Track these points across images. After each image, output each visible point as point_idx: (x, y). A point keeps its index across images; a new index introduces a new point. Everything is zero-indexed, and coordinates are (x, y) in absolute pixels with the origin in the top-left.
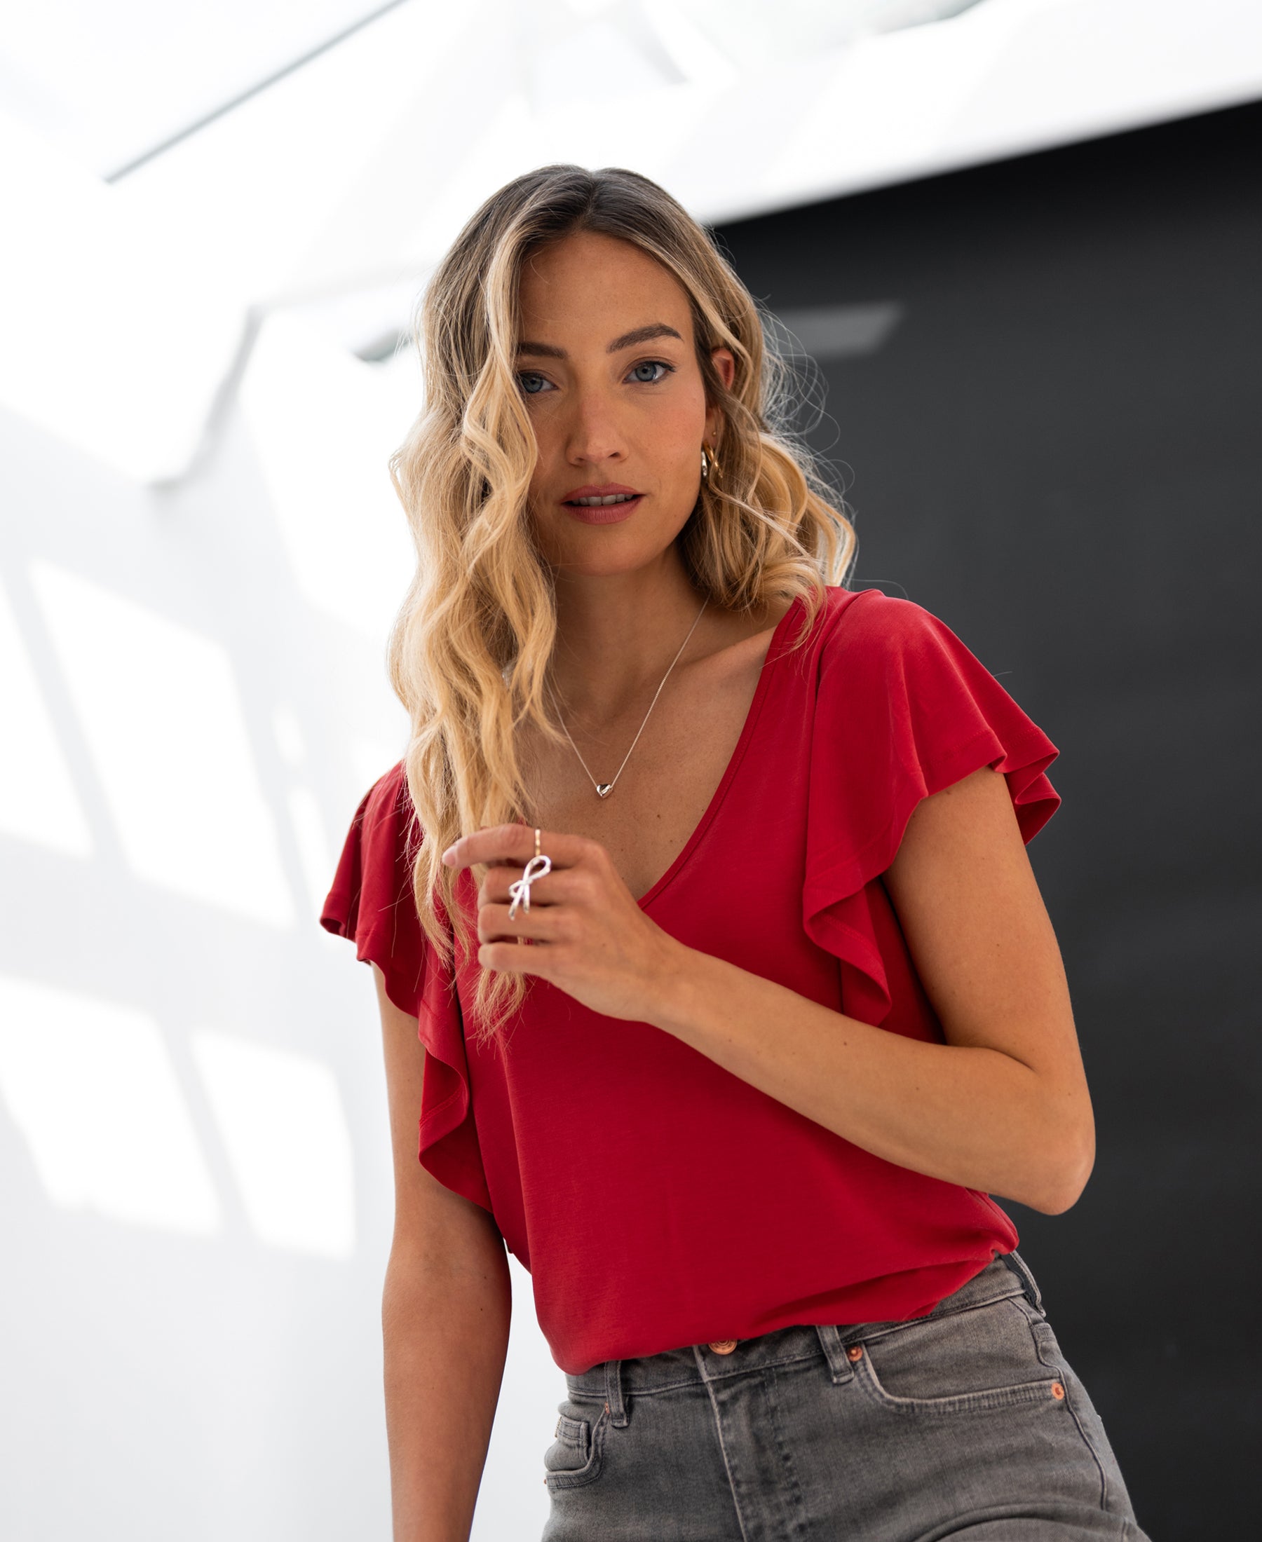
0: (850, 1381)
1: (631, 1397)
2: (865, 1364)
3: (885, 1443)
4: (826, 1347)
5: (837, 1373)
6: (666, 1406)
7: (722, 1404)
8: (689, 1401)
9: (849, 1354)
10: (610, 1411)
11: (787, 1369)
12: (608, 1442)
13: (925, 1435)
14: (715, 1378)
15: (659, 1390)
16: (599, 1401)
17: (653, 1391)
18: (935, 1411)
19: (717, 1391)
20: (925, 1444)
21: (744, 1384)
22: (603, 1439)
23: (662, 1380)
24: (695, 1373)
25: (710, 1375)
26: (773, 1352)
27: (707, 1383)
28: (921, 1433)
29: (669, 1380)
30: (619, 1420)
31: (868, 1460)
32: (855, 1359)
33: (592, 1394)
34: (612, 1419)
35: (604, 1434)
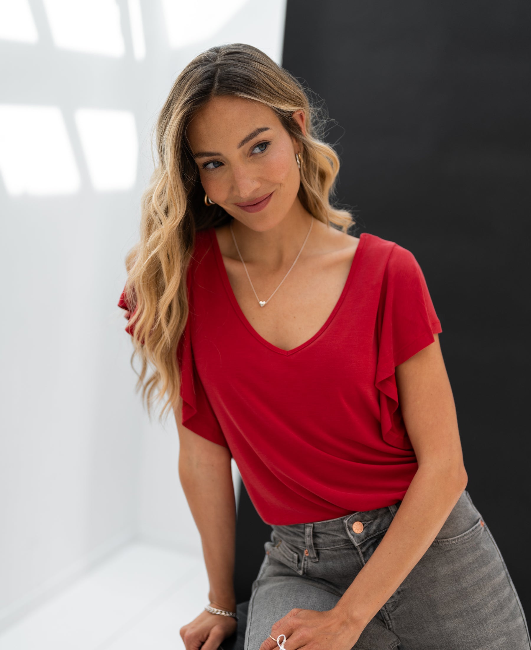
1: (319, 550)
3: (430, 559)
6: (335, 553)
10: (310, 556)
12: (310, 568)
13: (446, 554)
14: (360, 544)
15: (331, 548)
17: (328, 548)
18: (448, 543)
19: (361, 548)
20: (446, 558)
21: (370, 543)
22: (307, 566)
23: (332, 544)
25: (358, 543)
28: (444, 553)
29: (335, 544)
30: (314, 559)
31: (424, 566)
34: (311, 558)
35: (307, 564)
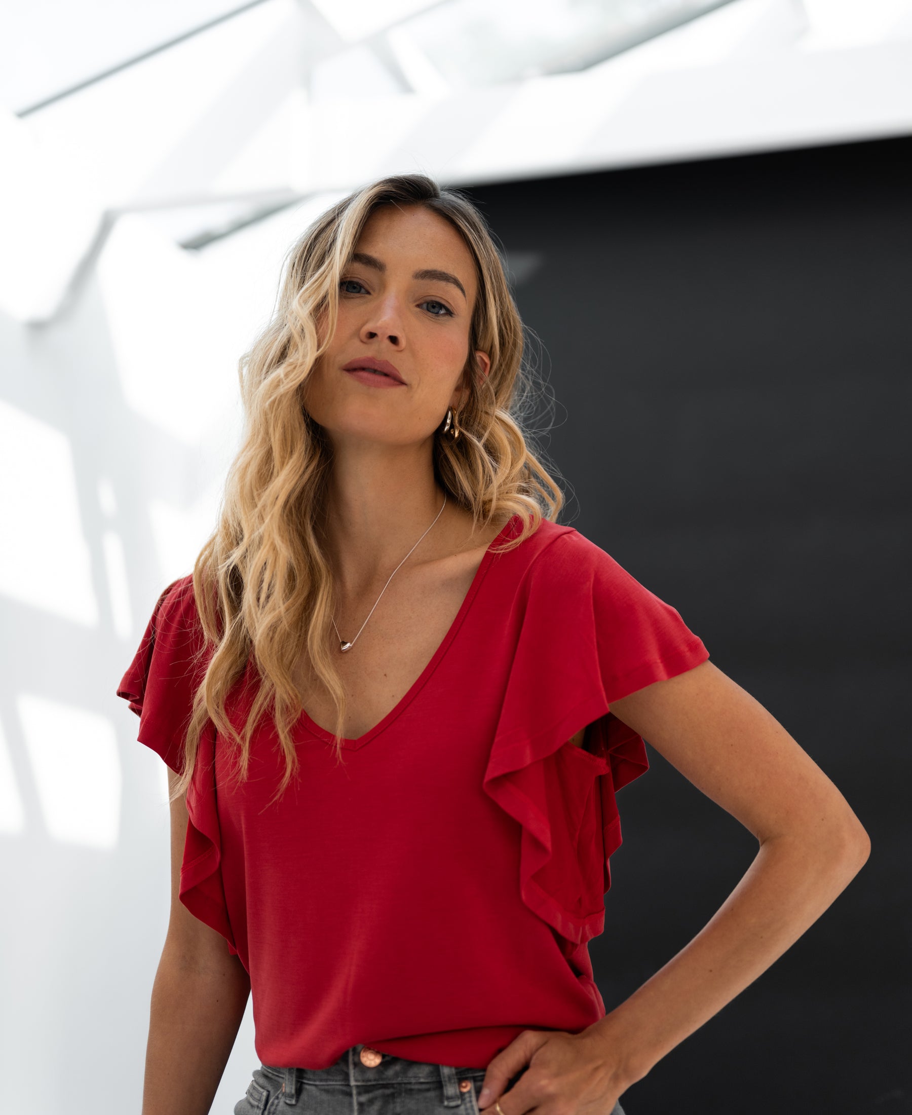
0: (457, 1106)
1: (302, 1083)
2: (470, 1097)
4: (444, 1077)
5: (449, 1098)
6: (325, 1097)
7: (361, 1105)
8: (340, 1097)
9: (460, 1086)
10: (285, 1090)
11: (413, 1087)
12: (278, 1112)
14: (359, 1084)
15: (322, 1083)
16: (280, 1080)
17: (317, 1083)
19: (359, 1094)
21: (379, 1092)
22: (275, 1109)
23: (324, 1076)
24: (346, 1077)
25: (356, 1081)
26: (405, 1072)
27: (353, 1086)
29: (330, 1077)
30: (290, 1099)
32: (465, 1090)
33: (276, 1074)
34: (286, 1097)
35: (277, 1105)
